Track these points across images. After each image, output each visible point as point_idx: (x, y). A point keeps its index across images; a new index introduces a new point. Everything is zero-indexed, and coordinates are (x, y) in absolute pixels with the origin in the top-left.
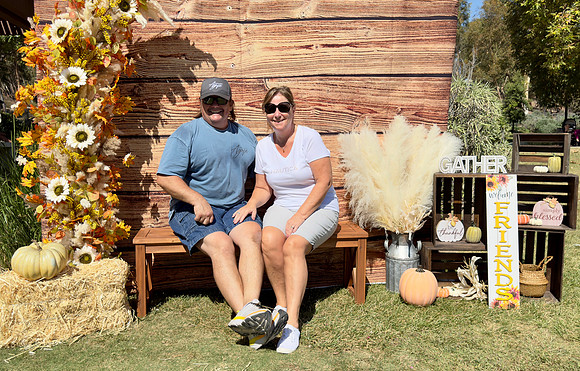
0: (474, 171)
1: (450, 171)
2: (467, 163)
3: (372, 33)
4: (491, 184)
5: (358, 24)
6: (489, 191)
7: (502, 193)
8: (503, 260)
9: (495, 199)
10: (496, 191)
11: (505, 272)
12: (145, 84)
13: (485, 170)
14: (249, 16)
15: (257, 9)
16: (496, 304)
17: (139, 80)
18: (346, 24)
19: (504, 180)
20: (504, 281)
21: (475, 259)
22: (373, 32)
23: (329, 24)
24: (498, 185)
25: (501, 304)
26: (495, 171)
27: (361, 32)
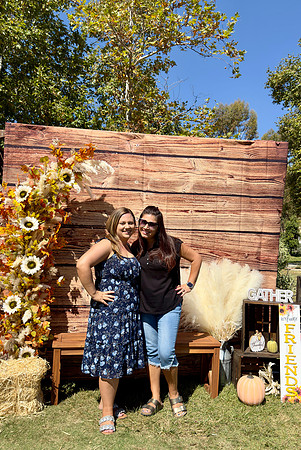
0: (271, 300)
1: (255, 298)
2: (267, 294)
3: (227, 205)
4: (282, 311)
5: (219, 199)
6: (281, 316)
7: (290, 317)
8: (291, 367)
9: (285, 322)
10: (286, 316)
11: (292, 375)
12: (76, 230)
13: (278, 300)
14: (149, 188)
15: (154, 184)
16: (286, 399)
17: (73, 226)
18: (211, 198)
19: (291, 308)
20: (292, 382)
21: (271, 364)
22: (229, 204)
23: (200, 197)
24: (287, 312)
25: (290, 399)
26: (286, 301)
27: (221, 204)
